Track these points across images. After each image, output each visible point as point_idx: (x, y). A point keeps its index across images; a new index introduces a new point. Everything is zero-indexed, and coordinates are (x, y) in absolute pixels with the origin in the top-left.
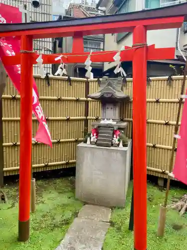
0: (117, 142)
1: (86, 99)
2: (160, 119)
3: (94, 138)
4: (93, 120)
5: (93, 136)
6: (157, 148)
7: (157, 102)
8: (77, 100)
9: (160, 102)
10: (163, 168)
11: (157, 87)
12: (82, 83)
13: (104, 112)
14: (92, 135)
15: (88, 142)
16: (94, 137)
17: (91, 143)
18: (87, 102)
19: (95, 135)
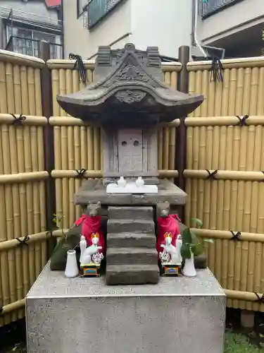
0: (177, 259)
1: (44, 119)
2: (250, 166)
3: (90, 253)
4: (68, 178)
5: (89, 244)
6: (242, 240)
7: (243, 123)
8: (18, 123)
9: (248, 125)
10: (257, 289)
11: (240, 85)
12: (30, 70)
13: (114, 155)
14: (83, 242)
15: (71, 269)
16: (94, 248)
17: (81, 271)
18: (48, 129)
19: (95, 239)
